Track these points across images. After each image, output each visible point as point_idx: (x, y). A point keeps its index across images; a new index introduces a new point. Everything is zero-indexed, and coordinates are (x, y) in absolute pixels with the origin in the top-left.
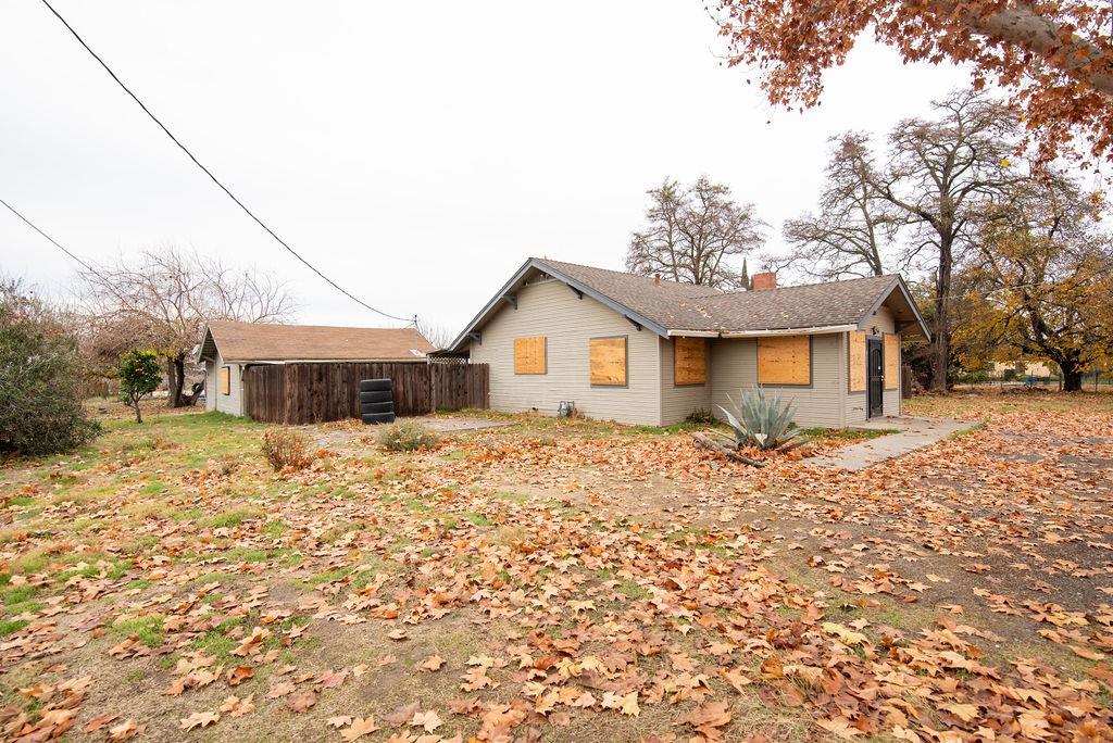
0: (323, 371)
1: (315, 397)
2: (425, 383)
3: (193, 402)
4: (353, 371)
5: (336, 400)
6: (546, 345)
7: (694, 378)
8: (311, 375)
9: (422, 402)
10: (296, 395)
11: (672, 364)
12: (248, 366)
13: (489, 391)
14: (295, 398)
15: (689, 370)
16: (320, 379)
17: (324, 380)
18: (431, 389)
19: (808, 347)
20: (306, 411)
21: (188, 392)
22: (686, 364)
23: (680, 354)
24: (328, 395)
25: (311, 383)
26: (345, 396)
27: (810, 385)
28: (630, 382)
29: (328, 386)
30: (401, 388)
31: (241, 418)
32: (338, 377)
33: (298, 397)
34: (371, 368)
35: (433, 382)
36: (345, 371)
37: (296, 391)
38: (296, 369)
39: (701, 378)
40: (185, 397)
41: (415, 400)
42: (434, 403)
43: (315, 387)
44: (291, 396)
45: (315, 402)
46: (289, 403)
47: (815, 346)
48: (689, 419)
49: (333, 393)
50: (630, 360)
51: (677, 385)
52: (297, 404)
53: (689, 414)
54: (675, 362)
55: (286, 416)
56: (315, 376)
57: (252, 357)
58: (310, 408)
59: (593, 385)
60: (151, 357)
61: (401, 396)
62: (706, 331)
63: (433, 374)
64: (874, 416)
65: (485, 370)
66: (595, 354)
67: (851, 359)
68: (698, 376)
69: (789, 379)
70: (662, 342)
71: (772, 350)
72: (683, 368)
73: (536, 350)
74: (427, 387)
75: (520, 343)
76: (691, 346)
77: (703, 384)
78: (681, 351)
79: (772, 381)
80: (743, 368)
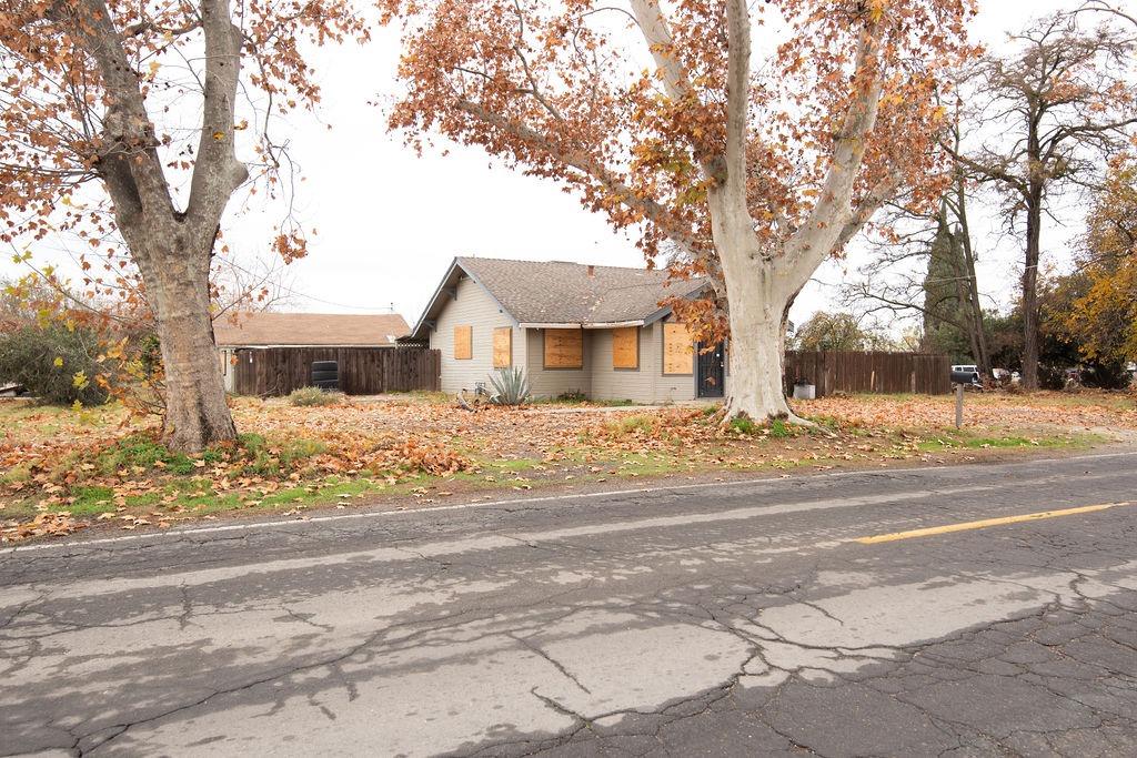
0: (287, 354)
1: (280, 375)
2: (378, 366)
4: (310, 354)
5: (297, 378)
6: (471, 334)
7: (566, 362)
8: (277, 357)
9: (375, 383)
10: (264, 373)
11: (541, 350)
12: (237, 350)
13: (440, 375)
15: (561, 356)
17: (287, 362)
18: (383, 371)
19: (636, 337)
22: (557, 351)
23: (549, 343)
24: (290, 374)
26: (305, 376)
27: (637, 369)
29: (290, 367)
30: (354, 370)
32: (299, 359)
33: (267, 375)
34: (327, 353)
35: (385, 365)
36: (304, 354)
37: (265, 370)
38: (265, 353)
39: (579, 363)
41: (368, 380)
42: (386, 384)
43: (279, 367)
44: (261, 374)
45: (280, 379)
46: (258, 380)
47: (642, 336)
48: (561, 396)
49: (295, 372)
50: (514, 346)
51: (545, 369)
52: (265, 381)
53: (563, 393)
54: (544, 349)
55: (257, 390)
58: (276, 384)
59: (495, 369)
61: (354, 378)
62: (565, 323)
63: (385, 359)
64: (704, 396)
65: (437, 355)
66: (495, 342)
67: (666, 347)
68: (572, 361)
69: (626, 364)
70: (530, 331)
71: (620, 340)
72: (554, 354)
73: (466, 337)
74: (379, 370)
75: (458, 331)
76: (564, 336)
77: (581, 368)
78: (551, 339)
79: (619, 365)
80: (608, 354)
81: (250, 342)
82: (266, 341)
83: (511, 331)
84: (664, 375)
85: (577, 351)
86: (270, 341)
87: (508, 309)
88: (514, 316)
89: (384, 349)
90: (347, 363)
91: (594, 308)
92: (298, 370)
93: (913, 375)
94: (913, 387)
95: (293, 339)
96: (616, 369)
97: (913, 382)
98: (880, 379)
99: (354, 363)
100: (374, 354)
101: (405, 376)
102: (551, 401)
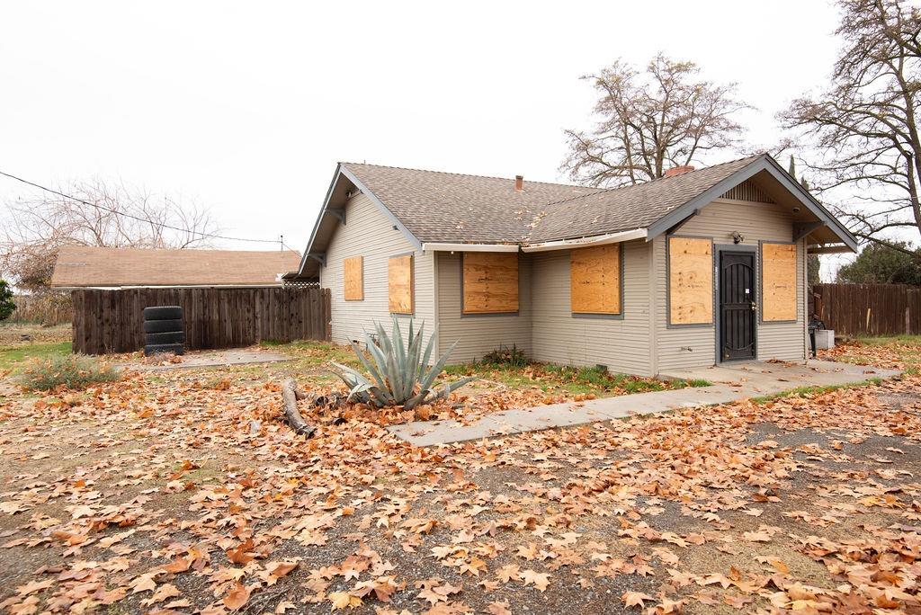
0: (118, 299)
1: (106, 325)
2: (248, 311)
6: (363, 266)
7: (495, 305)
8: (102, 302)
9: (244, 332)
10: (83, 323)
11: (458, 286)
13: (330, 319)
15: (488, 295)
16: (113, 307)
17: (118, 307)
18: (255, 317)
19: (617, 263)
20: (94, 341)
22: (482, 287)
23: (471, 276)
24: (122, 324)
25: (102, 311)
27: (619, 315)
28: (417, 310)
29: (122, 314)
30: (216, 317)
32: (135, 304)
33: (86, 326)
34: (178, 295)
35: (257, 310)
36: (144, 297)
39: (514, 306)
41: (235, 329)
42: (259, 333)
43: (105, 314)
45: (106, 331)
47: (627, 261)
48: (489, 357)
50: (417, 282)
51: (465, 315)
52: (84, 334)
53: (491, 351)
54: (462, 284)
56: (106, 303)
58: (101, 339)
59: (391, 314)
61: (216, 326)
62: (495, 243)
63: (257, 302)
64: (730, 360)
65: (326, 296)
66: (391, 276)
67: (674, 278)
68: (504, 303)
69: (598, 307)
70: (441, 257)
71: (583, 268)
72: (478, 293)
73: (356, 272)
74: (251, 315)
75: (348, 264)
76: (492, 263)
77: (516, 313)
78: (472, 271)
79: (584, 308)
80: (560, 292)
81: (98, 282)
82: (121, 281)
83: (412, 259)
84: (670, 326)
85: (510, 288)
86: (127, 281)
87: (407, 223)
88: (415, 233)
89: (256, 290)
90: (205, 307)
91: (533, 225)
92: (134, 319)
93: (907, 313)
94: (908, 327)
95: (158, 278)
96: (576, 315)
97: (907, 321)
98: (875, 317)
99: (215, 307)
100: (241, 296)
101: (285, 323)
102: (475, 366)
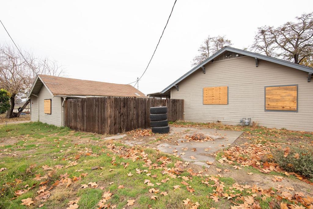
1: (122, 117)
3: (18, 115)
5: (131, 118)
8: (120, 104)
12: (67, 98)
14: (113, 118)
16: (124, 106)
17: (126, 107)
20: (117, 126)
21: (15, 111)
24: (127, 116)
25: (120, 109)
26: (135, 116)
28: (299, 109)
29: (127, 111)
31: (62, 128)
32: (132, 105)
36: (135, 101)
37: (113, 113)
38: (113, 100)
40: (14, 113)
43: (122, 111)
44: (110, 117)
45: (122, 120)
46: (109, 121)
49: (130, 114)
50: (301, 97)
52: (113, 122)
55: (108, 129)
56: (122, 105)
57: (68, 93)
58: (120, 124)
59: (266, 110)
60: (4, 92)
65: (182, 102)
83: (297, 87)
